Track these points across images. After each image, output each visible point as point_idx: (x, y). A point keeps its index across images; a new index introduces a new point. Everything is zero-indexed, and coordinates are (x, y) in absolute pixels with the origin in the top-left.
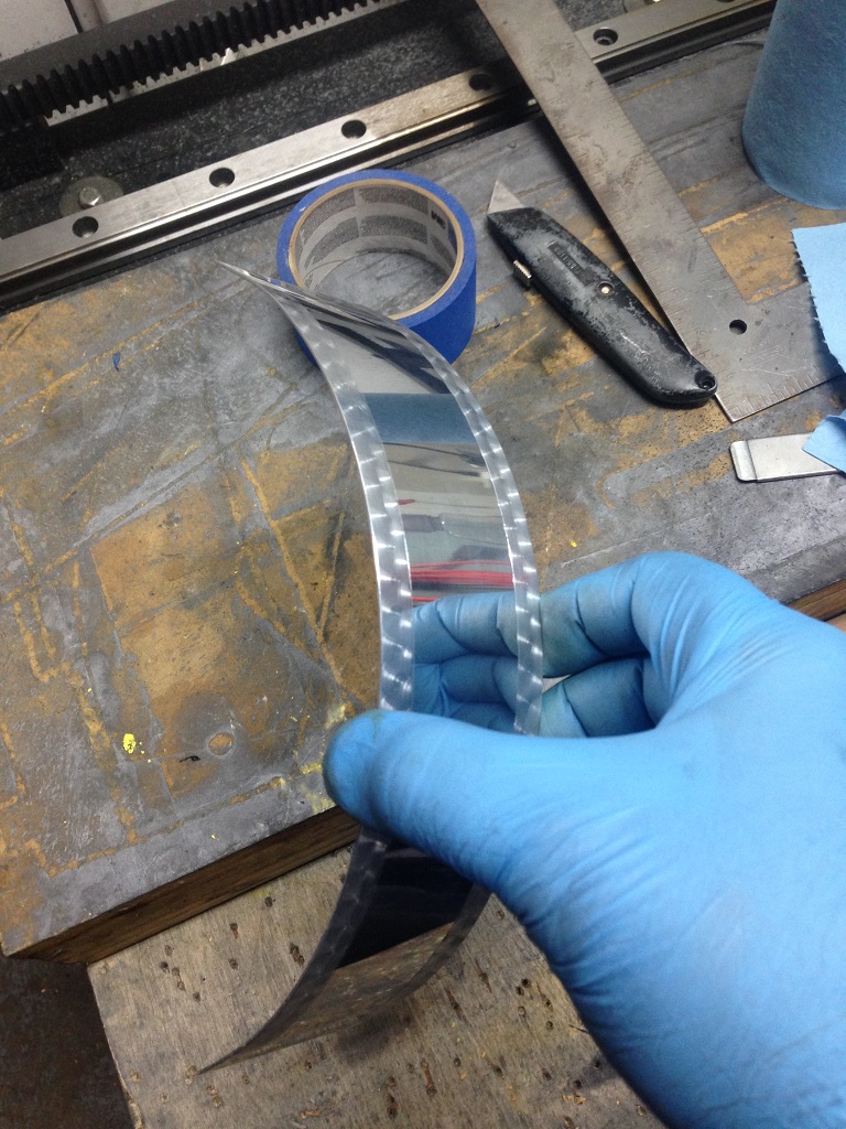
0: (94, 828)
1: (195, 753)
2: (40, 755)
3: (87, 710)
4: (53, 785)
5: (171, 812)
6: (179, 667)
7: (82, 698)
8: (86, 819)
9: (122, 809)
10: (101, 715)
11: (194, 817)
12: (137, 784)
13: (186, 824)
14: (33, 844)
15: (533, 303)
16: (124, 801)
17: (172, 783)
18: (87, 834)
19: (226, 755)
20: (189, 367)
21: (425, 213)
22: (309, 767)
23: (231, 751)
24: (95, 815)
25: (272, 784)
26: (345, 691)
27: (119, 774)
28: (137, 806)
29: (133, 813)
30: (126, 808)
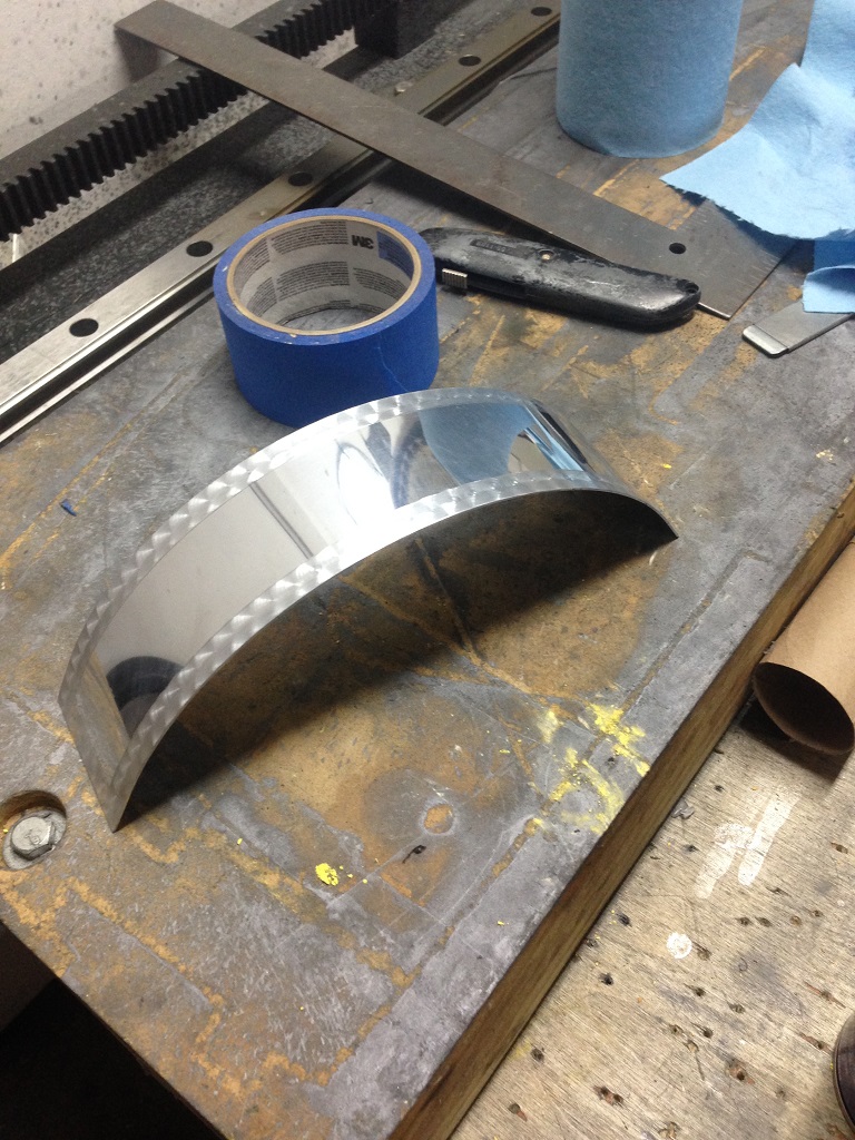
0: (344, 996)
1: (416, 843)
2: (217, 948)
3: (249, 865)
4: (258, 974)
5: (431, 923)
6: (333, 765)
7: (234, 856)
8: (327, 991)
9: (366, 953)
10: (270, 862)
11: (461, 914)
12: (366, 916)
13: (458, 928)
14: (274, 1059)
16: (363, 943)
17: (409, 892)
18: (339, 1006)
19: (453, 827)
20: (157, 481)
21: (344, 242)
22: (558, 791)
23: (456, 821)
24: (336, 979)
25: (528, 830)
26: (541, 696)
27: (336, 916)
28: (384, 940)
29: (382, 950)
30: (371, 948)
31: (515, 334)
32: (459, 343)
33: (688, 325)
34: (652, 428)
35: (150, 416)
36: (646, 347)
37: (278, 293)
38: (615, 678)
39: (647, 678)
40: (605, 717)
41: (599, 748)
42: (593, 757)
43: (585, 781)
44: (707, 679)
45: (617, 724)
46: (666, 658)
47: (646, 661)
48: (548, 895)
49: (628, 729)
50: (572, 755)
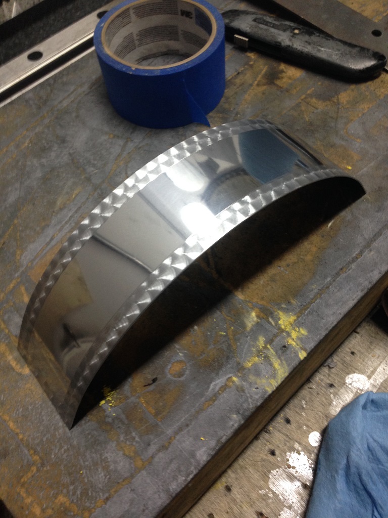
0: (106, 468)
2: (42, 428)
4: (61, 447)
5: (163, 432)
8: (97, 464)
9: (123, 445)
11: (180, 429)
12: (126, 422)
13: (178, 437)
14: (61, 499)
15: (253, 57)
16: (122, 438)
17: (153, 411)
18: (102, 474)
19: (185, 375)
20: (56, 149)
21: (176, 14)
22: (249, 361)
23: (187, 372)
24: (103, 457)
25: (228, 383)
26: (249, 302)
27: (110, 420)
28: (134, 438)
29: (132, 444)
30: (126, 443)
31: (272, 78)
32: (238, 81)
33: (377, 80)
34: (343, 143)
35: (58, 110)
36: (349, 92)
37: (137, 43)
38: (295, 296)
39: (315, 298)
40: (285, 320)
41: (278, 338)
42: (274, 343)
43: (266, 358)
44: (351, 303)
45: (292, 325)
46: (328, 288)
47: (315, 288)
48: (233, 425)
49: (297, 329)
50: (261, 341)
